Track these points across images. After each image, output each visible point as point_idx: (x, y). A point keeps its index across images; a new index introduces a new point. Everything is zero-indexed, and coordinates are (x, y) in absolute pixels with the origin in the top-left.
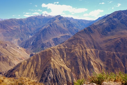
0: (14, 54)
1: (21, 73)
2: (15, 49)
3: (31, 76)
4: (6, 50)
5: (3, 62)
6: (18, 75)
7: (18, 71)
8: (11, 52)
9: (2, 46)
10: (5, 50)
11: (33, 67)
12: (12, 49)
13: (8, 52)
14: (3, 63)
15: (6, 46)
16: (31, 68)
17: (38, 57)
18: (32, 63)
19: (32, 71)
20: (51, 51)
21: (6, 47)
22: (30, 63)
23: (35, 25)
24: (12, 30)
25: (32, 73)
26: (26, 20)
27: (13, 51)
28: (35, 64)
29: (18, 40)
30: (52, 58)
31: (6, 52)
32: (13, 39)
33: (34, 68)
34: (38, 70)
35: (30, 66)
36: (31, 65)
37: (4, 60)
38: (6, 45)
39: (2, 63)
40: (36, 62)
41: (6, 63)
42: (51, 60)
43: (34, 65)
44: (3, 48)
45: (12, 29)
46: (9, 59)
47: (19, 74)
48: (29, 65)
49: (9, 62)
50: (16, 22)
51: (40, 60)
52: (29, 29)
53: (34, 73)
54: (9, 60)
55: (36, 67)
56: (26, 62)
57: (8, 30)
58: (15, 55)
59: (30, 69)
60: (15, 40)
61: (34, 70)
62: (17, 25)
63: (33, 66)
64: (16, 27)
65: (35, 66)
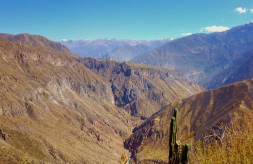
0: (176, 92)
1: (165, 121)
2: (183, 84)
3: (182, 133)
4: (164, 82)
5: (153, 101)
6: (158, 124)
7: (161, 117)
8: (172, 87)
9: (159, 76)
10: (162, 82)
11: (192, 116)
12: (176, 84)
13: (167, 87)
14: (151, 102)
15: (165, 76)
16: (185, 116)
17: (210, 96)
18: (192, 106)
19: (185, 123)
20: (246, 86)
21: (166, 79)
22: (187, 107)
23: (243, 45)
24: (192, 54)
25: (186, 128)
26: (224, 35)
27: (177, 87)
28: (197, 111)
29: (199, 73)
30: (243, 102)
31: (162, 86)
32: (191, 70)
33: (193, 119)
34: (200, 124)
35: (186, 112)
36: (188, 112)
37: (155, 98)
38: (167, 75)
39: (149, 103)
40: (199, 107)
41: (156, 104)
42: (239, 107)
43: (193, 113)
44: (160, 80)
45: (193, 52)
46: (163, 98)
47: (161, 123)
48: (184, 110)
49: (161, 102)
50: (203, 39)
51: (212, 103)
52: (227, 52)
53: (189, 129)
54: (162, 100)
55: (197, 118)
56: (181, 102)
57: (185, 55)
58: (178, 94)
59: (184, 118)
60: (193, 72)
61: (192, 122)
62: (205, 45)
63: (191, 113)
64: (202, 49)
65: (196, 115)
